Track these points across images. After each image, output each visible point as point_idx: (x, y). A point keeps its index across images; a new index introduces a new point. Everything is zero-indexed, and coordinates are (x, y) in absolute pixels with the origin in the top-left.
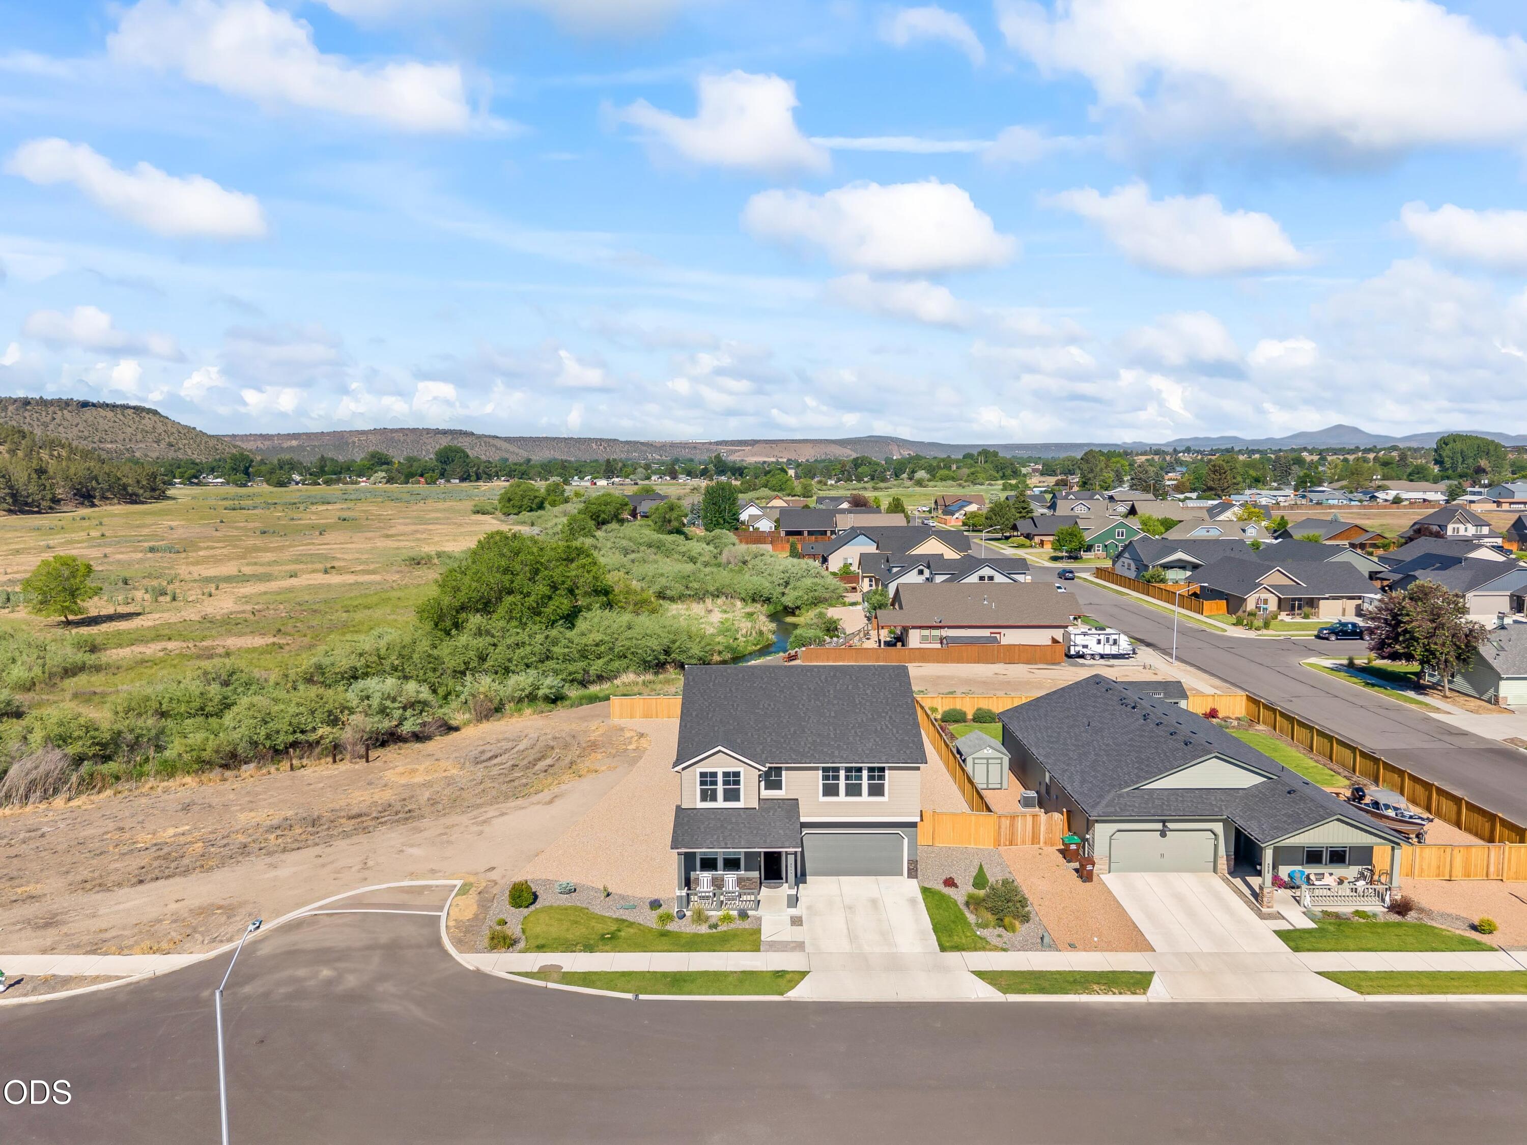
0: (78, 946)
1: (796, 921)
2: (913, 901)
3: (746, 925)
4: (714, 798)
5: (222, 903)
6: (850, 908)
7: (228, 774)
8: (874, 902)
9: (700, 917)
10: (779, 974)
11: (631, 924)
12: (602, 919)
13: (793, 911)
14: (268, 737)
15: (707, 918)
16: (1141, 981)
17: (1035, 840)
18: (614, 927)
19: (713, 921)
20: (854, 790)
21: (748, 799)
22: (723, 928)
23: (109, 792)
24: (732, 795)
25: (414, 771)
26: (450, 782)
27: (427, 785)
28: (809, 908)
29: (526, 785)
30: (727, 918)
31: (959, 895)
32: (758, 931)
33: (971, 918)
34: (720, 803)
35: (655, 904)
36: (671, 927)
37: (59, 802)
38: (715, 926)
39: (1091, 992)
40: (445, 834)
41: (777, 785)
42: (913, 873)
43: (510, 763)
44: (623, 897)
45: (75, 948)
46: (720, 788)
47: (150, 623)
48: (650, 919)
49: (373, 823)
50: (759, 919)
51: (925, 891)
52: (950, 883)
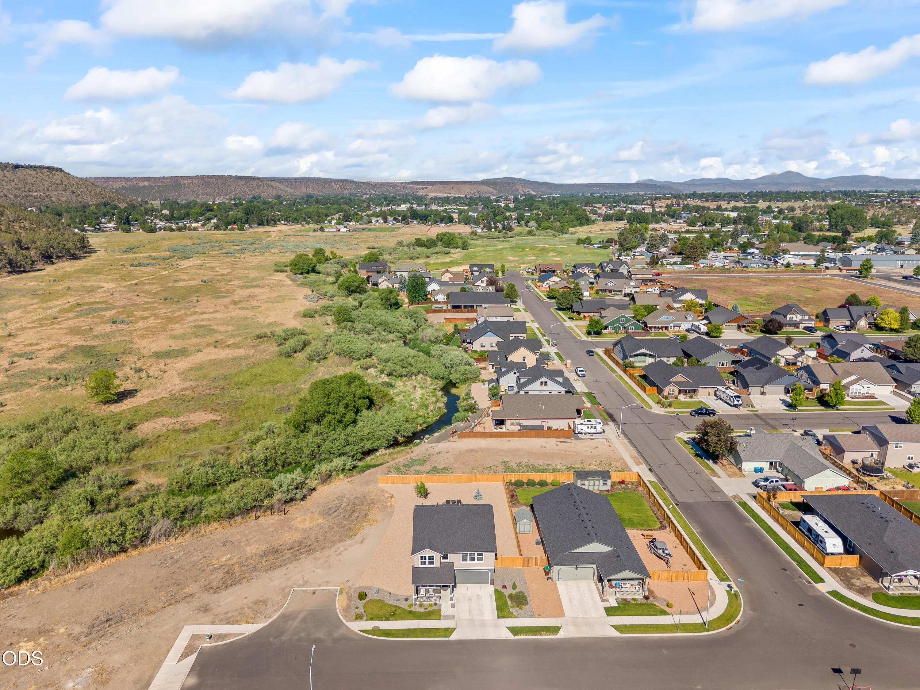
0: (222, 620)
1: (453, 606)
2: (491, 596)
3: (436, 608)
4: (425, 563)
5: (261, 599)
6: (470, 599)
7: (232, 521)
8: (478, 596)
9: (421, 605)
10: (447, 629)
11: (399, 608)
12: (390, 605)
13: (451, 602)
14: (245, 505)
15: (424, 605)
16: (556, 630)
17: (536, 565)
18: (393, 609)
19: (426, 606)
20: (472, 559)
21: (437, 563)
22: (429, 609)
23: (189, 534)
24: (431, 563)
25: (305, 520)
26: (321, 526)
27: (312, 529)
28: (457, 599)
29: (350, 529)
30: (430, 605)
31: (506, 592)
32: (440, 611)
33: (509, 602)
34: (427, 565)
35: (406, 599)
36: (412, 609)
37: (172, 540)
38: (426, 609)
39: (540, 634)
40: (327, 561)
41: (447, 558)
42: (492, 583)
43: (342, 516)
44: (395, 595)
45: (221, 622)
46: (427, 561)
47: (146, 400)
48: (404, 605)
49: (297, 552)
50: (440, 605)
51: (496, 590)
52: (504, 587)
